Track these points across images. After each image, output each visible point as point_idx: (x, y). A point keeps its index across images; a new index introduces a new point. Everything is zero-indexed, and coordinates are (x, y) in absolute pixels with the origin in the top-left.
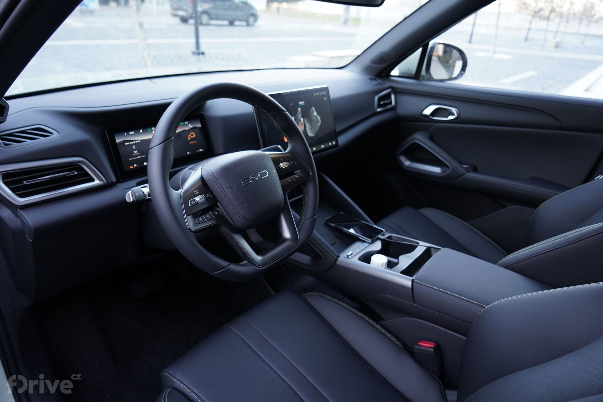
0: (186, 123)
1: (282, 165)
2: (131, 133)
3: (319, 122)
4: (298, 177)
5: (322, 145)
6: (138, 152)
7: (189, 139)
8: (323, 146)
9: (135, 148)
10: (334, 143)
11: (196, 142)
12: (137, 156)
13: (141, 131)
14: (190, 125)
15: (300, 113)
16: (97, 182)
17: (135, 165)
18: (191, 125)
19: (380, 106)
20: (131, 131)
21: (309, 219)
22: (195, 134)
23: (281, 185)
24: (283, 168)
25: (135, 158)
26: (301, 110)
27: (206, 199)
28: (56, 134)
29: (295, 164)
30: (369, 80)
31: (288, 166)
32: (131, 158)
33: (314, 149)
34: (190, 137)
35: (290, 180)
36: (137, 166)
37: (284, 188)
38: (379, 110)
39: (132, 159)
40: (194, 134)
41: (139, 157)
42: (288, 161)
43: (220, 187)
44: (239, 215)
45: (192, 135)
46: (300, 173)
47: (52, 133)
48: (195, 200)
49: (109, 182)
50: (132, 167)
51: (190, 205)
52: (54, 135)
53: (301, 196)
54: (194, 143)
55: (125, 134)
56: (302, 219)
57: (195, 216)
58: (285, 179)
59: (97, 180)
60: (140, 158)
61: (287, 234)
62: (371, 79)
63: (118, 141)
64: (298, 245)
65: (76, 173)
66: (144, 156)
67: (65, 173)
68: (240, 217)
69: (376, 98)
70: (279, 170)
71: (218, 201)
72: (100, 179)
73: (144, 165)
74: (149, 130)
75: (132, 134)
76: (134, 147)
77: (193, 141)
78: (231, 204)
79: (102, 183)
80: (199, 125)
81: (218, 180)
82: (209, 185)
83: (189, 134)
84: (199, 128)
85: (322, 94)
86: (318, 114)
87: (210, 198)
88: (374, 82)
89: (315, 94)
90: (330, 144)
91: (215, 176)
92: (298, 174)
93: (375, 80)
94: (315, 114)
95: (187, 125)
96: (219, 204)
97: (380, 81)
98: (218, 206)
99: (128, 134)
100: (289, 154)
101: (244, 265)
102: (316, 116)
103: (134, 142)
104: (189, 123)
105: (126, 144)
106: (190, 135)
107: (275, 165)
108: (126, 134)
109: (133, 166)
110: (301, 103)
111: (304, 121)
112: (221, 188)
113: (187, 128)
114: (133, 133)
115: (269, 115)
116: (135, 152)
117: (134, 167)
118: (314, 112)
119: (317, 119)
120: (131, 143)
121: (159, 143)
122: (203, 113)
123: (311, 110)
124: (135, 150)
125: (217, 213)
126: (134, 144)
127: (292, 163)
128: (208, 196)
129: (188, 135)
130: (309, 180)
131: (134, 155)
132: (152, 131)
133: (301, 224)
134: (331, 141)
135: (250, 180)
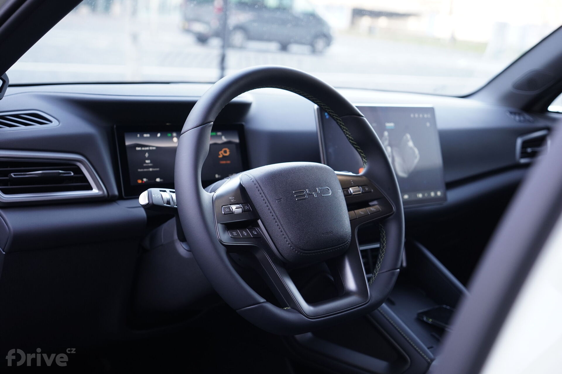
0: (219, 133)
1: (351, 190)
2: (145, 135)
3: (416, 157)
4: (375, 210)
5: (419, 193)
6: (151, 163)
7: (221, 156)
8: (420, 196)
9: (149, 156)
10: (439, 194)
11: (229, 162)
12: (148, 167)
13: (159, 135)
14: (223, 138)
15: (386, 139)
16: (95, 191)
17: (145, 180)
18: (225, 137)
19: (524, 154)
20: (147, 133)
21: (387, 271)
22: (230, 152)
23: (350, 218)
24: (353, 194)
25: (145, 170)
26: (389, 135)
27: (244, 211)
28: (55, 123)
29: (371, 192)
30: (508, 114)
31: (361, 192)
32: (140, 169)
33: (406, 197)
34: (222, 153)
35: (362, 212)
36: (146, 181)
37: (353, 221)
38: (523, 161)
39: (142, 170)
40: (228, 150)
41: (151, 169)
42: (361, 186)
43: (264, 197)
44: (286, 239)
45: (225, 152)
46: (379, 204)
47: (51, 121)
48: (231, 208)
49: (110, 194)
50: (140, 181)
51: (223, 213)
52: (53, 123)
53: (377, 246)
54: (226, 164)
55: (138, 135)
56: (376, 272)
57: (229, 227)
58: (356, 211)
59: (95, 189)
60: (153, 171)
61: (351, 284)
62: (511, 113)
63: (128, 143)
64: (368, 302)
65: (72, 174)
66: (158, 169)
67: (61, 171)
68: (287, 241)
69: (519, 142)
70: (347, 196)
71: (259, 218)
72: (99, 188)
73: (157, 182)
74: (169, 135)
75: (147, 138)
76: (147, 155)
77: (226, 160)
78: (276, 222)
79: (101, 193)
80: (237, 140)
81: (263, 188)
82: (250, 193)
83: (221, 150)
84: (236, 144)
85: (423, 116)
86: (415, 144)
87: (248, 211)
88: (517, 118)
89: (412, 116)
90: (433, 194)
91: (259, 182)
92: (375, 207)
93: (519, 114)
94: (411, 144)
95: (220, 137)
96: (259, 222)
97: (527, 117)
98: (258, 226)
99: (142, 136)
100: (364, 178)
101: (287, 310)
102: (411, 148)
103: (147, 148)
104: (223, 135)
105: (138, 149)
106: (222, 152)
107: (343, 189)
108: (140, 135)
109: (142, 180)
110: (390, 125)
111: (392, 152)
112: (265, 199)
113: (219, 142)
114: (148, 135)
115: (340, 120)
116: (147, 161)
117: (143, 182)
118: (408, 141)
119: (414, 152)
120: (143, 149)
121: (195, 126)
122: (243, 123)
123: (405, 137)
124: (148, 159)
125: (256, 233)
126: (147, 151)
127: (367, 189)
128: (246, 207)
129: (219, 152)
130: (390, 217)
131: (145, 165)
132: (172, 137)
133: (374, 278)
134: (435, 190)
135: (304, 195)
